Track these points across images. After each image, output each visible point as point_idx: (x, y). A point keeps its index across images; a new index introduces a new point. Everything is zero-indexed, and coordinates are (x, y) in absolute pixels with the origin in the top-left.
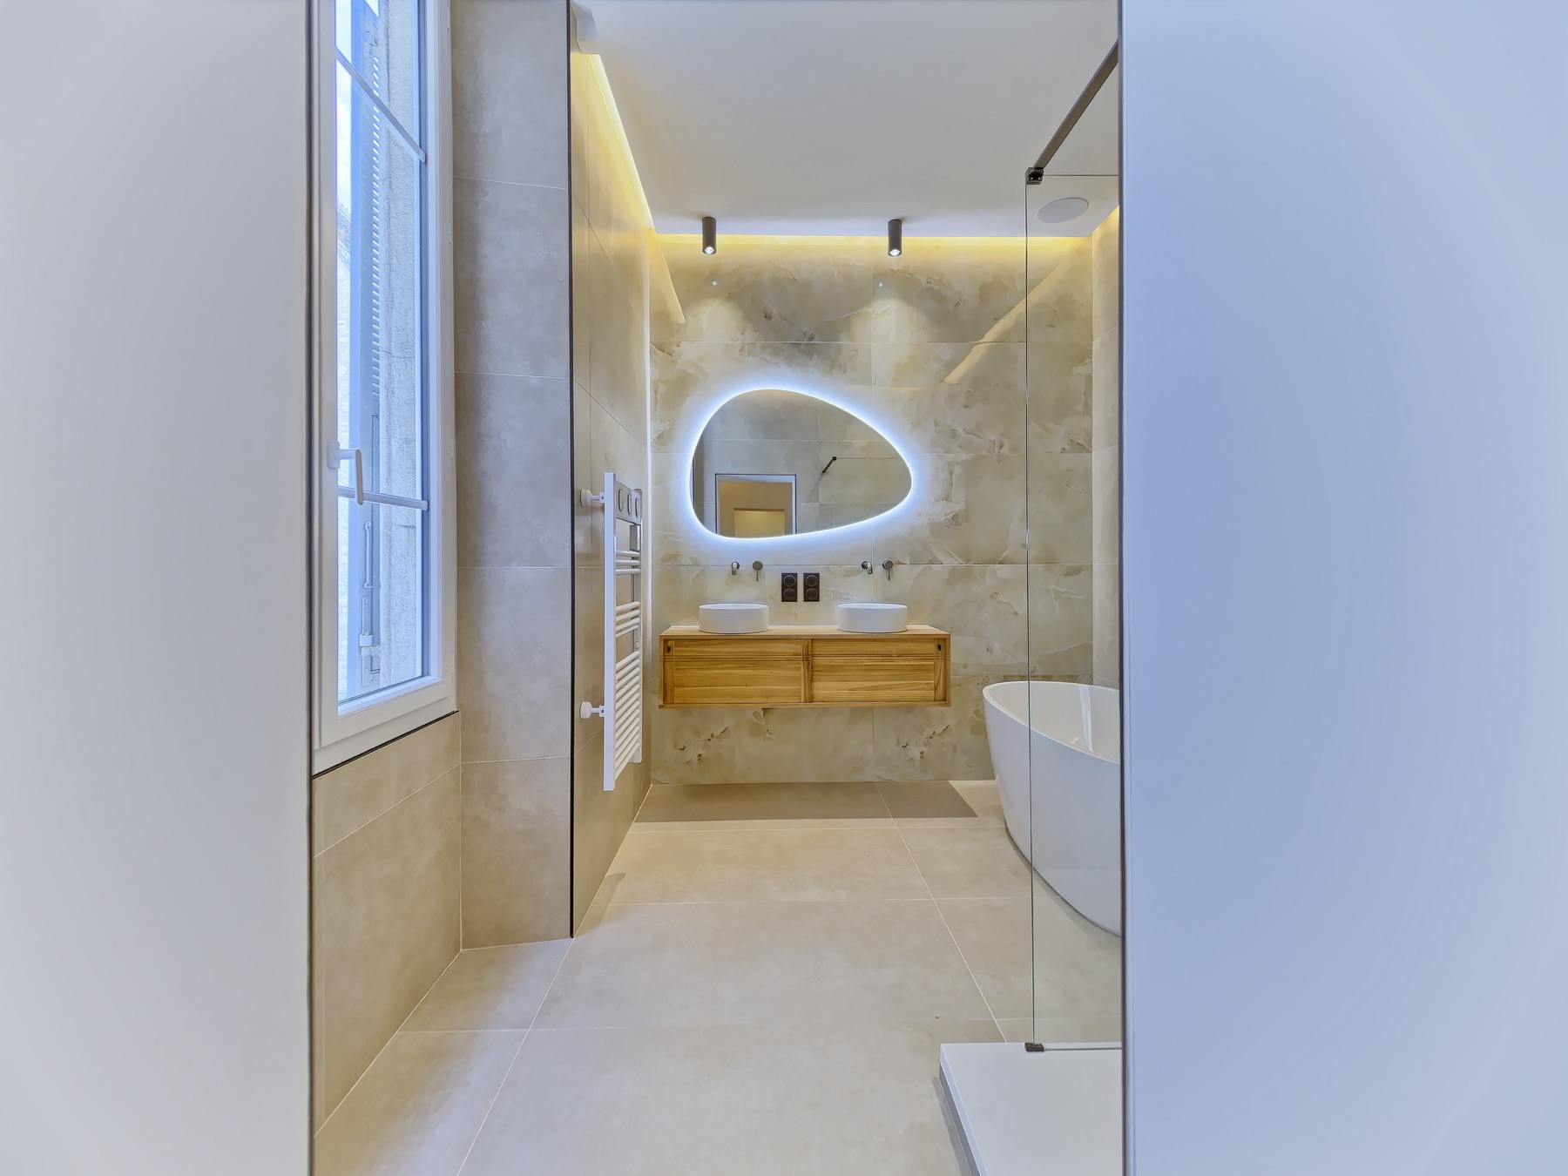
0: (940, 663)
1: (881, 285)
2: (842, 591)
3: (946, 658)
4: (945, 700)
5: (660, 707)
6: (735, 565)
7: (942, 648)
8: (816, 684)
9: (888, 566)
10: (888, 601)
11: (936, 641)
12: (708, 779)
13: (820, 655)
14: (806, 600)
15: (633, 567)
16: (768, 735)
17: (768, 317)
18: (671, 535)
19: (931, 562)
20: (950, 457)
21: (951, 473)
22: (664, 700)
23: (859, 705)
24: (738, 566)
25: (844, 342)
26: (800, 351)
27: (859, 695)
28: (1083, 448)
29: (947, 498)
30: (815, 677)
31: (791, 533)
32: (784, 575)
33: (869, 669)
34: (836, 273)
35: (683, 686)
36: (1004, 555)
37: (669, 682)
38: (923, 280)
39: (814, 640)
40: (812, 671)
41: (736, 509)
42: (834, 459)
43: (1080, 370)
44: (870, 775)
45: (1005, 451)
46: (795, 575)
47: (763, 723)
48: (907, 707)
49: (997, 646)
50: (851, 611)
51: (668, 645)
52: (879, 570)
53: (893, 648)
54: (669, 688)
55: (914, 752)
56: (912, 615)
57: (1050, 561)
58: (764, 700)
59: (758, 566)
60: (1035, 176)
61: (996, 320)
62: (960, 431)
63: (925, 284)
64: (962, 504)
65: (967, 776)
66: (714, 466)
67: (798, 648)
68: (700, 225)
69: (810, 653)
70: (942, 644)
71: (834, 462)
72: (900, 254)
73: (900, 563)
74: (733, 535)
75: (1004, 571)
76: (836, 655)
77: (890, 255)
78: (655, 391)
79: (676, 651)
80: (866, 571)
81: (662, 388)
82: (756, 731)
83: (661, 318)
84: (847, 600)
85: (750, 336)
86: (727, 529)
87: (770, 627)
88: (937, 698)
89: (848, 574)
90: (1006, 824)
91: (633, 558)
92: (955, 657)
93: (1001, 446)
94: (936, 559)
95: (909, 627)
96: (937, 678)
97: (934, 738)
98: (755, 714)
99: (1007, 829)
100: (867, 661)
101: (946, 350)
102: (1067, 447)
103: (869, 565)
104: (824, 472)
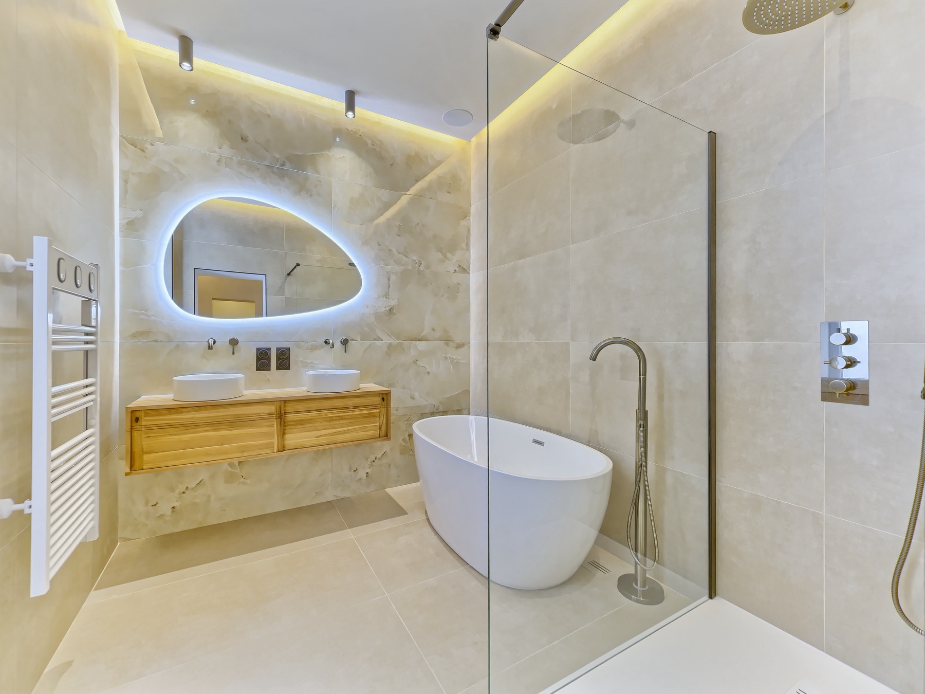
0: (384, 410)
1: (338, 139)
2: (309, 361)
3: (388, 406)
4: (387, 436)
5: (127, 474)
6: (211, 341)
7: (385, 400)
8: (287, 436)
9: (345, 342)
10: (345, 368)
11: (381, 396)
12: (183, 526)
13: (291, 413)
14: (278, 369)
15: (87, 343)
16: (242, 480)
17: (244, 139)
18: (142, 314)
19: (375, 340)
20: (389, 268)
21: (389, 279)
22: (131, 467)
23: (324, 447)
24: (215, 342)
25: (310, 173)
26: (273, 172)
27: (322, 440)
28: (465, 270)
29: (386, 296)
30: (287, 431)
31: (262, 316)
32: (258, 349)
33: (331, 419)
34: (304, 120)
35: (151, 453)
36: (422, 335)
37: (137, 449)
38: (369, 142)
39: (285, 401)
40: (284, 426)
41: (213, 299)
42: (298, 265)
43: (463, 223)
44: (329, 495)
45: (422, 268)
46: (269, 349)
47: (238, 471)
48: (359, 443)
49: (417, 395)
50: (316, 378)
51: (135, 417)
52: (338, 345)
53: (350, 402)
54: (137, 456)
55: (362, 474)
56: (363, 377)
57: (447, 340)
58: (240, 455)
59: (234, 342)
60: (494, 32)
61: (417, 181)
62: (394, 251)
63: (370, 146)
64: (396, 300)
65: (397, 483)
66: (192, 261)
67: (272, 409)
68: (176, 42)
69: (283, 412)
70: (385, 397)
71: (298, 267)
72: (354, 117)
73: (353, 340)
74: (211, 316)
75: (421, 345)
76: (305, 411)
77: (346, 116)
78: (125, 181)
79: (144, 421)
80: (328, 346)
81: (133, 180)
82: (230, 478)
83: (131, 114)
84: (313, 368)
85: (227, 151)
86: (205, 310)
87: (245, 392)
88: (381, 436)
89: (314, 348)
90: (427, 515)
91: (87, 334)
92: (393, 404)
93: (420, 264)
94: (379, 337)
95: (361, 386)
96: (381, 421)
97: (376, 461)
98: (231, 465)
99: (428, 519)
100: (329, 414)
101: (385, 194)
102: (457, 269)
103: (331, 342)
104: (289, 274)
